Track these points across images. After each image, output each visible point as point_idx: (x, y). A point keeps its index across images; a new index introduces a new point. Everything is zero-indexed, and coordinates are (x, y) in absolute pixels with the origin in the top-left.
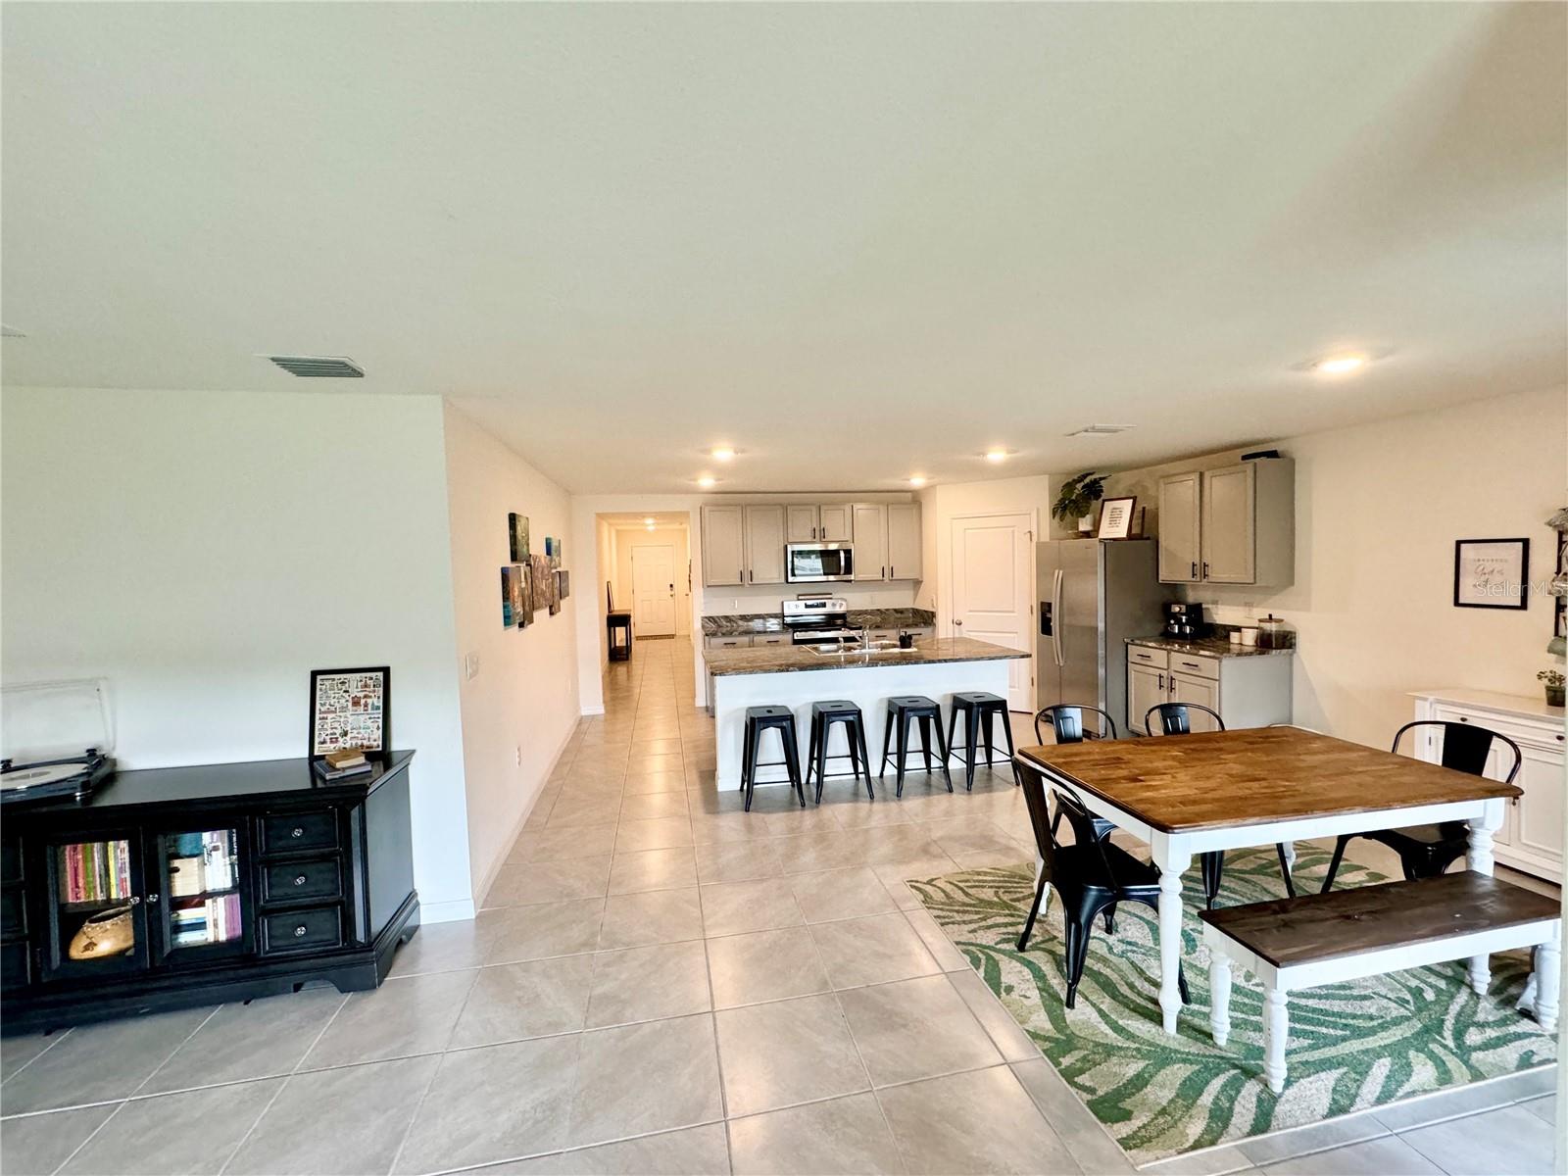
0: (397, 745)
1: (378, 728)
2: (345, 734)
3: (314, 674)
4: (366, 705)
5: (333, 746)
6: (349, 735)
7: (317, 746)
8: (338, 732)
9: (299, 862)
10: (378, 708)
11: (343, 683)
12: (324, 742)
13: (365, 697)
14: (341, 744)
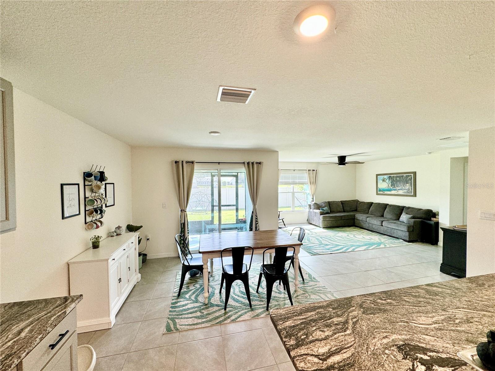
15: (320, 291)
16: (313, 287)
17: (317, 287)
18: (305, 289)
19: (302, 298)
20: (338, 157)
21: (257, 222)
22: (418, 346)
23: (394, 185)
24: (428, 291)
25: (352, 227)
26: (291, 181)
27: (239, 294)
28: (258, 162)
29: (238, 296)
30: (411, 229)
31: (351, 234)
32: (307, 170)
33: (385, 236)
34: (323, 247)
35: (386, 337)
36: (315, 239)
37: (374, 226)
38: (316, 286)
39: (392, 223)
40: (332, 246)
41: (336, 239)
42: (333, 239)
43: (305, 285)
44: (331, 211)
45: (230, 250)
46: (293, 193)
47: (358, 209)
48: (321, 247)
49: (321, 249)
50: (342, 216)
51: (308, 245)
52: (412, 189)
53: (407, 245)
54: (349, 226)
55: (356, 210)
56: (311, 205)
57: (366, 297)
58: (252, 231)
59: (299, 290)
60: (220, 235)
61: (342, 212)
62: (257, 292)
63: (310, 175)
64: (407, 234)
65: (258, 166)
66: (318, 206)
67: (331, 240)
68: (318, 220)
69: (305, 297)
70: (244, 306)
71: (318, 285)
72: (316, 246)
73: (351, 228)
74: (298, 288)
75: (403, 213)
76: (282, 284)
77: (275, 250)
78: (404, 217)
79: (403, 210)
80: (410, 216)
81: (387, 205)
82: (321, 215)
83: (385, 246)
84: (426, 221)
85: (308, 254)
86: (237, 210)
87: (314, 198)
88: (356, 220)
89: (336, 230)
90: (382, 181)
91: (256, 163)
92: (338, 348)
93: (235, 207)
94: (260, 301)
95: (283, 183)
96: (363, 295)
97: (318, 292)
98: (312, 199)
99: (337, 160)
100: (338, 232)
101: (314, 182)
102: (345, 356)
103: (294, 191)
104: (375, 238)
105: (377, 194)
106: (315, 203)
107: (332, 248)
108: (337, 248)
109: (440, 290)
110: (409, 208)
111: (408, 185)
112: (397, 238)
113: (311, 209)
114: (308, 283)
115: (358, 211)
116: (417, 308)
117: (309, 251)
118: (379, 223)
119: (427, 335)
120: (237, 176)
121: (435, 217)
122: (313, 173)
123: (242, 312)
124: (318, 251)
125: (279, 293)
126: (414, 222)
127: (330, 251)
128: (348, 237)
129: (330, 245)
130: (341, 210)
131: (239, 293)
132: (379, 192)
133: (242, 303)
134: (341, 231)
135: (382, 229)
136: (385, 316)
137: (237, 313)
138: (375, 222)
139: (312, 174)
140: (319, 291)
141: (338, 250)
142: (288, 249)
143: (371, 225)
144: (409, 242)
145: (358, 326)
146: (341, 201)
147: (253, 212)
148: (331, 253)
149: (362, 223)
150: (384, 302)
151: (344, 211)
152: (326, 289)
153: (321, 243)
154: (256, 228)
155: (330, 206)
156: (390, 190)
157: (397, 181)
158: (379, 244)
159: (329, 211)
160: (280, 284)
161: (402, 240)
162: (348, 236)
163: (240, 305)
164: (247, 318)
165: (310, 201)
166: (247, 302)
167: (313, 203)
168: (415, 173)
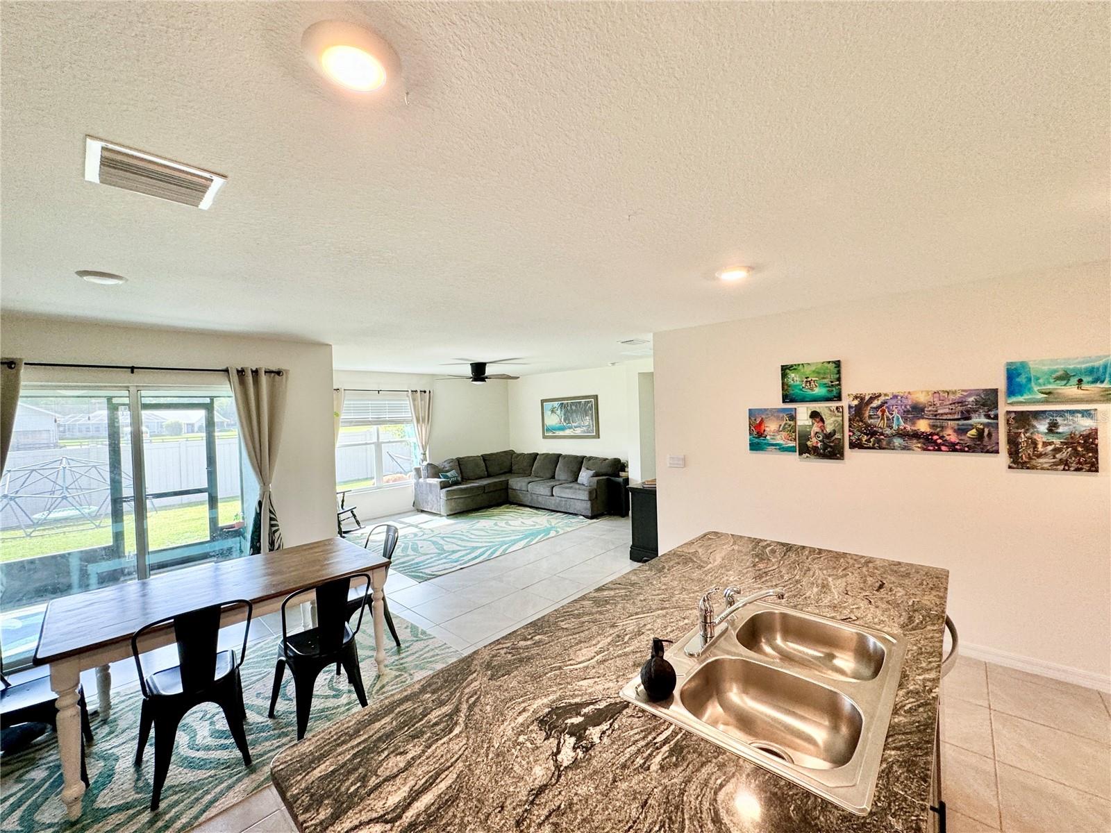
15: (436, 658)
16: (420, 653)
17: (428, 651)
18: (402, 664)
19: (394, 687)
20: (471, 364)
21: (274, 529)
22: (571, 705)
23: (569, 420)
24: (596, 602)
25: (503, 507)
26: (370, 416)
27: (210, 741)
28: (274, 369)
29: (207, 748)
30: (594, 496)
31: (503, 520)
32: (410, 392)
33: (559, 514)
34: (445, 558)
35: (524, 710)
36: (430, 542)
37: (540, 499)
38: (427, 649)
39: (567, 488)
40: (464, 553)
41: (473, 536)
42: (467, 536)
43: (403, 655)
44: (462, 478)
45: (169, 626)
46: (378, 445)
47: (514, 468)
48: (442, 559)
49: (442, 564)
50: (484, 487)
51: (413, 560)
52: (593, 424)
53: (589, 524)
54: (498, 504)
55: (510, 471)
56: (419, 468)
57: (500, 643)
58: (259, 553)
59: (387, 671)
60: (144, 584)
61: (485, 477)
62: (271, 715)
63: (416, 403)
64: (588, 505)
65: (273, 381)
66: (435, 471)
67: (463, 540)
68: (436, 502)
69: (402, 682)
70: (225, 771)
71: (430, 647)
72: (432, 558)
73: (503, 509)
74: (386, 666)
75: (583, 469)
76: (343, 670)
77: (315, 593)
78: (585, 476)
79: (582, 462)
80: (591, 473)
81: (559, 456)
82: (442, 488)
83: (557, 532)
84: (613, 478)
85: (413, 582)
86: (213, 502)
87: (427, 453)
88: (510, 491)
89: (474, 518)
90: (550, 412)
91: (266, 372)
92: (431, 776)
93: (206, 495)
94: (279, 737)
95: (352, 422)
96: (494, 642)
97: (431, 662)
98: (422, 457)
99: (468, 371)
100: (476, 521)
101: (425, 417)
102: (443, 786)
103: (380, 441)
104: (541, 520)
105: (544, 437)
106: (429, 464)
107: (463, 556)
108: (473, 555)
109: (612, 593)
110: (590, 458)
111: (587, 418)
112: (576, 514)
113: (420, 477)
114: (408, 647)
115: (514, 473)
116: (577, 636)
117: (413, 574)
118: (547, 492)
119: (585, 679)
120: (209, 407)
121: (624, 471)
122: (424, 398)
123: (218, 789)
124: (434, 569)
125: (334, 696)
126: (598, 482)
127: (461, 564)
128: (496, 528)
129: (459, 551)
130: (482, 474)
131: (210, 739)
132: (548, 432)
133: (219, 764)
134: (482, 517)
135: (552, 503)
136: (528, 669)
137: (197, 799)
138: (539, 490)
139: (421, 400)
140: (433, 659)
141: (476, 558)
142: (353, 582)
143: (535, 497)
144: (592, 518)
145: (477, 710)
146: (482, 456)
147: (260, 503)
148: (461, 569)
149: (521, 495)
150: (529, 643)
151: (489, 476)
152: (447, 650)
153: (443, 549)
154: (272, 543)
155: (462, 467)
156: (563, 429)
157: (572, 412)
158: (547, 531)
159: (459, 479)
160: (338, 673)
161: (582, 517)
162: (496, 524)
163: (212, 772)
164: (235, 801)
165: (417, 461)
166: (238, 753)
167: (425, 463)
168: (596, 397)
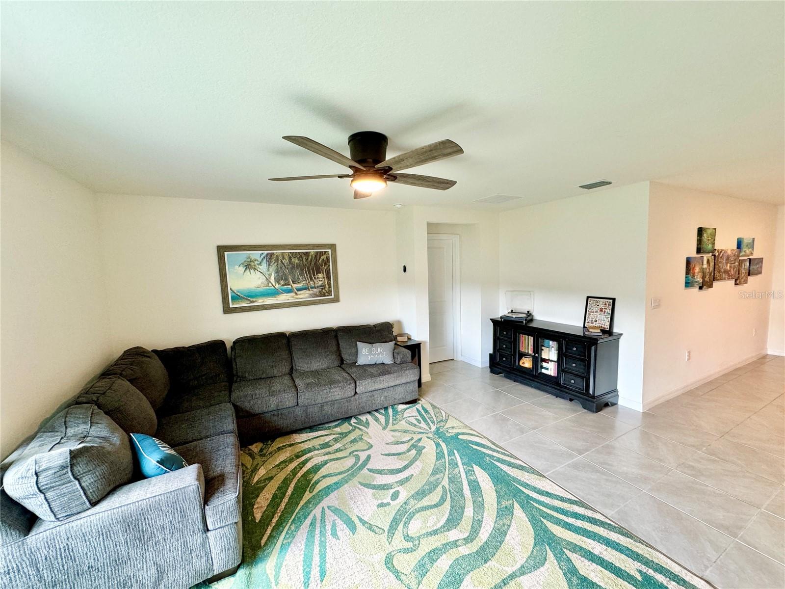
0: (616, 330)
1: (608, 322)
2: (596, 321)
3: (588, 297)
4: (605, 312)
5: (591, 324)
6: (597, 322)
7: (586, 323)
8: (594, 320)
9: (574, 359)
10: (609, 314)
11: (597, 302)
12: (589, 323)
13: (605, 308)
14: (594, 325)
